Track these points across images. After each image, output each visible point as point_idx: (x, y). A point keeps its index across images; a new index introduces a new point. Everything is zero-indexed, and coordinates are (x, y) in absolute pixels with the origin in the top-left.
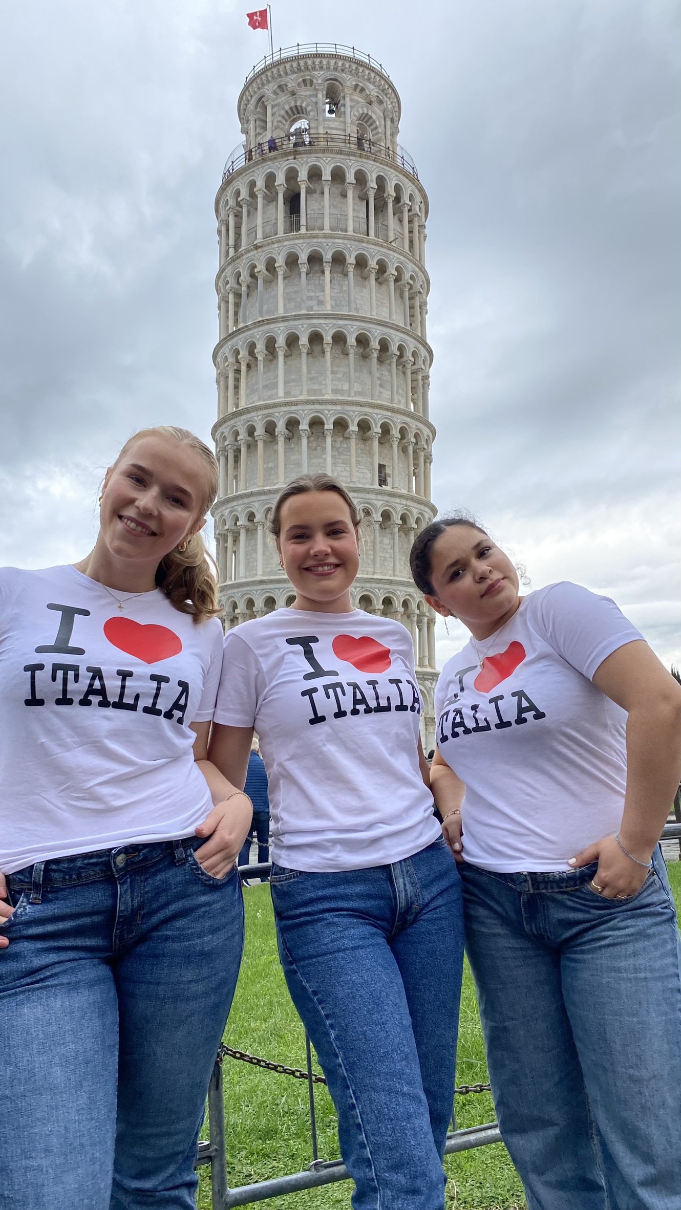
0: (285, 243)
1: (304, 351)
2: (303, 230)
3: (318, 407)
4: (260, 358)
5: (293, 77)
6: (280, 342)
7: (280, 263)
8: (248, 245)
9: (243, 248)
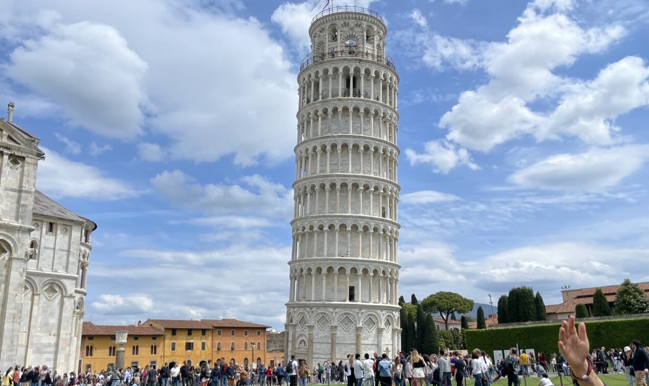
0: (354, 101)
1: (361, 152)
2: (362, 97)
3: (368, 180)
4: (339, 152)
5: (353, 21)
6: (351, 147)
7: (351, 110)
8: (332, 97)
9: (330, 98)
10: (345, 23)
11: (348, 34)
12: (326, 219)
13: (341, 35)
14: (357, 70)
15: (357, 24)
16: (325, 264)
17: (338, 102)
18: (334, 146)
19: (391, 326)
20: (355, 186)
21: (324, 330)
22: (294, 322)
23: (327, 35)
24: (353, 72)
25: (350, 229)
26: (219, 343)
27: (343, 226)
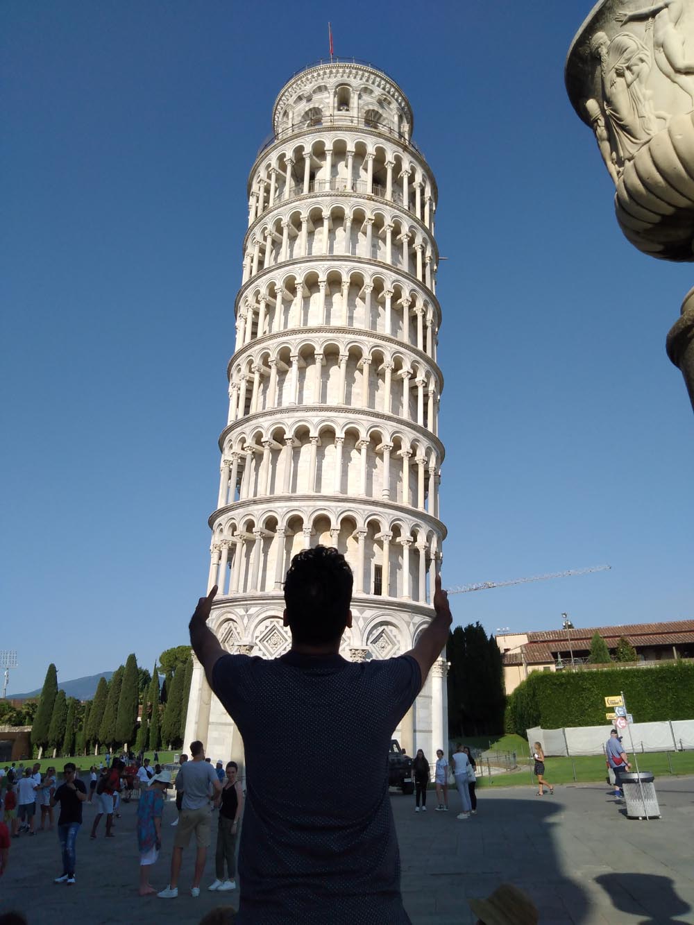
5: (381, 91)
10: (367, 88)
11: (371, 107)
12: (341, 414)
13: (358, 104)
14: (398, 161)
16: (339, 509)
18: (357, 281)
24: (392, 162)
27: (376, 437)
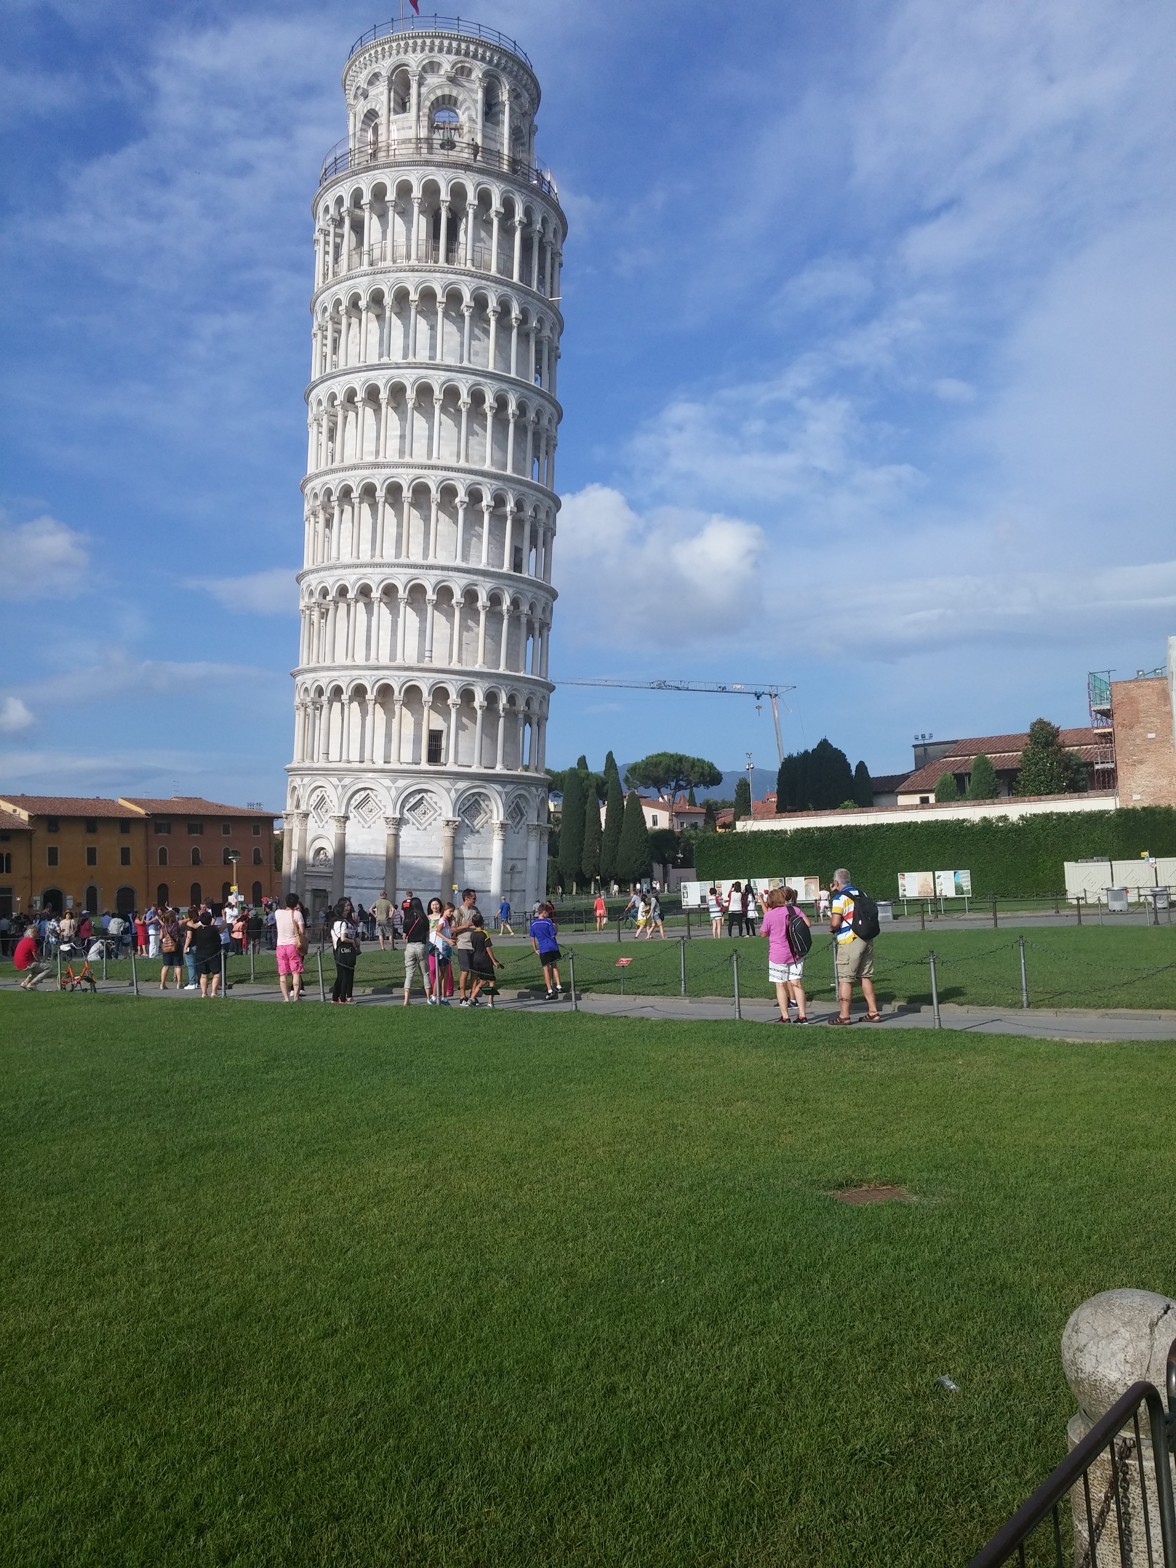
2: (470, 267)
4: (410, 405)
5: (453, 58)
6: (438, 394)
7: (440, 298)
8: (394, 261)
9: (388, 263)
10: (431, 63)
11: (439, 93)
12: (378, 570)
13: (419, 95)
14: (458, 192)
15: (463, 67)
16: (373, 678)
17: (410, 274)
18: (398, 391)
19: (524, 818)
20: (448, 492)
21: (369, 827)
22: (303, 808)
23: (386, 92)
24: (449, 199)
25: (435, 597)
26: (163, 852)
27: (417, 591)
